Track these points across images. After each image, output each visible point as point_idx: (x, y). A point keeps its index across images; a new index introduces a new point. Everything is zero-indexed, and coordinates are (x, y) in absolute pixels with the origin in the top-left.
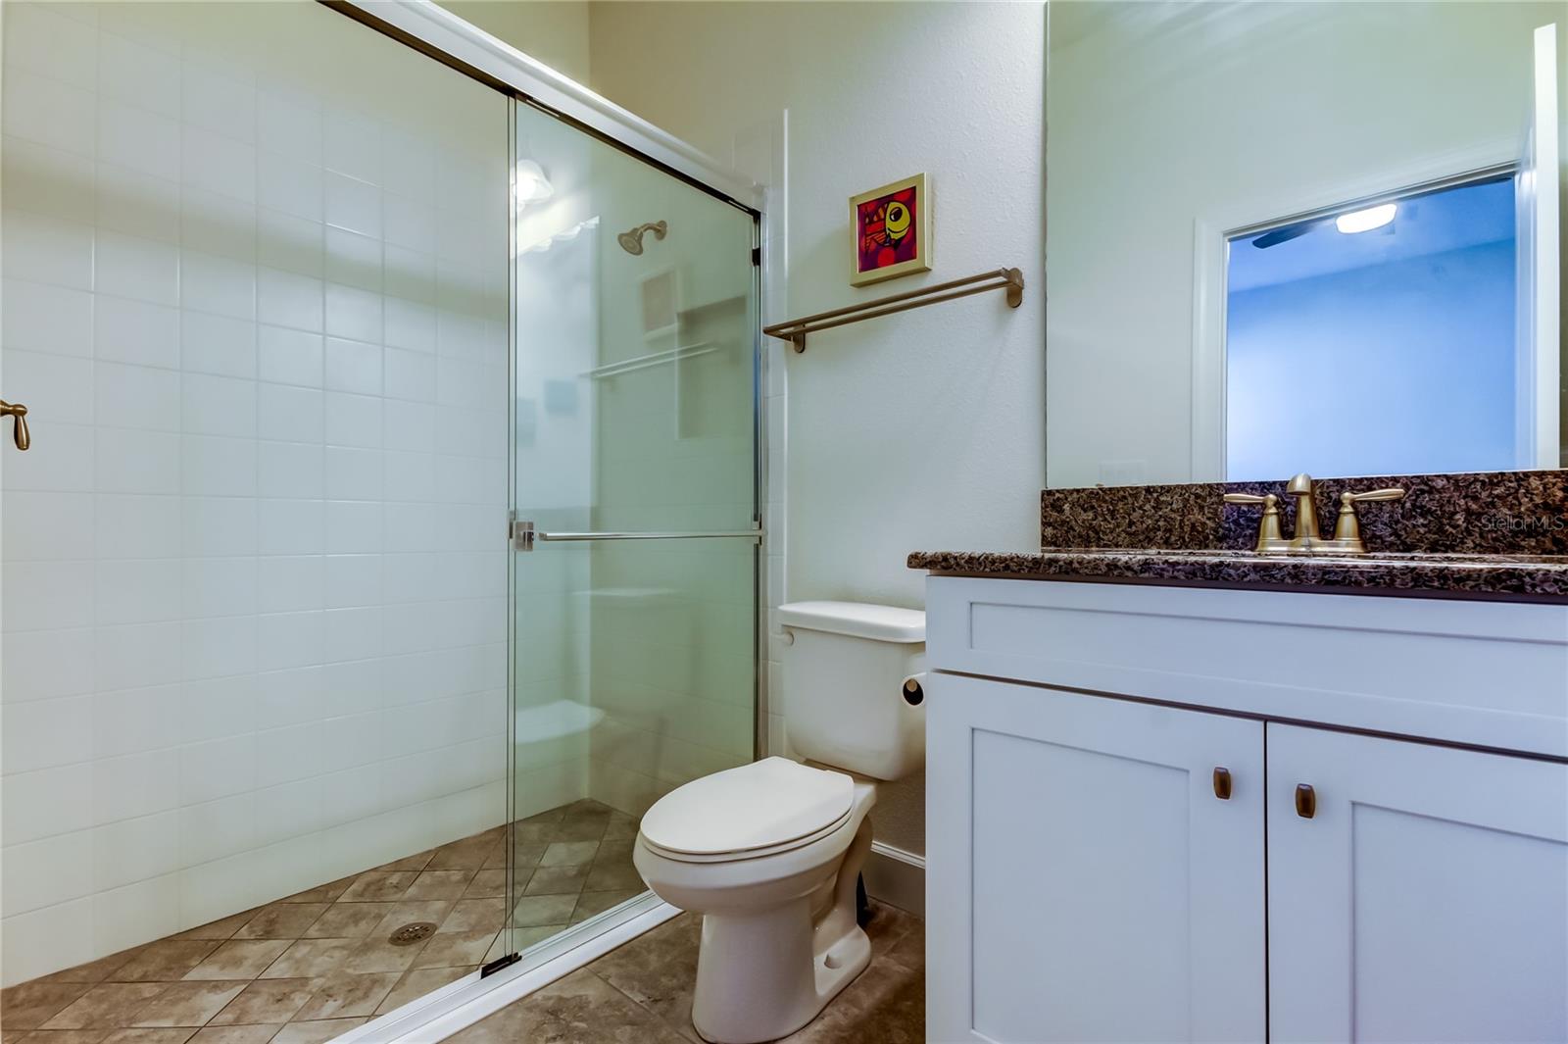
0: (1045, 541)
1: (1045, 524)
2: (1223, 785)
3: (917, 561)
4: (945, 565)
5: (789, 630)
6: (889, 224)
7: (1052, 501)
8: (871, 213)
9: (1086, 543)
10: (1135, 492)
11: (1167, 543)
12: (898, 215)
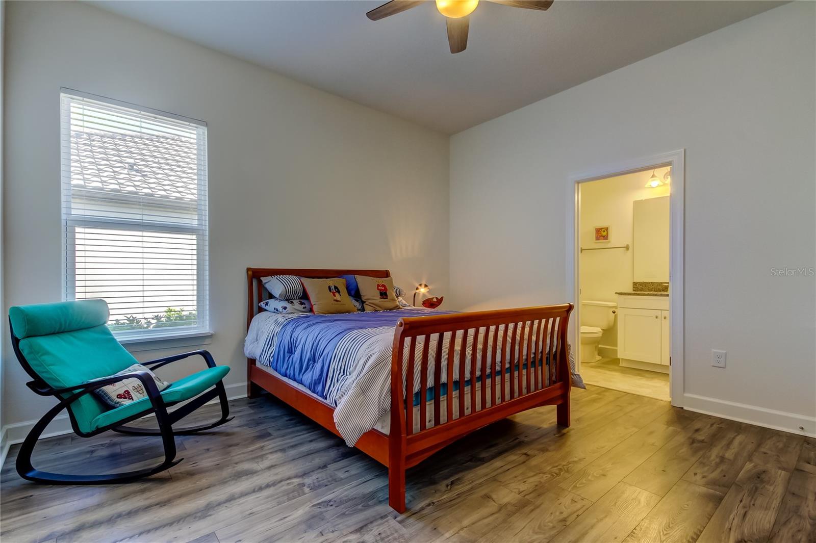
0: (633, 290)
1: (633, 287)
2: (657, 317)
3: (616, 293)
4: (621, 294)
5: (584, 305)
6: (602, 233)
7: (635, 284)
8: (598, 231)
9: (641, 290)
10: (650, 283)
11: (654, 291)
12: (604, 231)
